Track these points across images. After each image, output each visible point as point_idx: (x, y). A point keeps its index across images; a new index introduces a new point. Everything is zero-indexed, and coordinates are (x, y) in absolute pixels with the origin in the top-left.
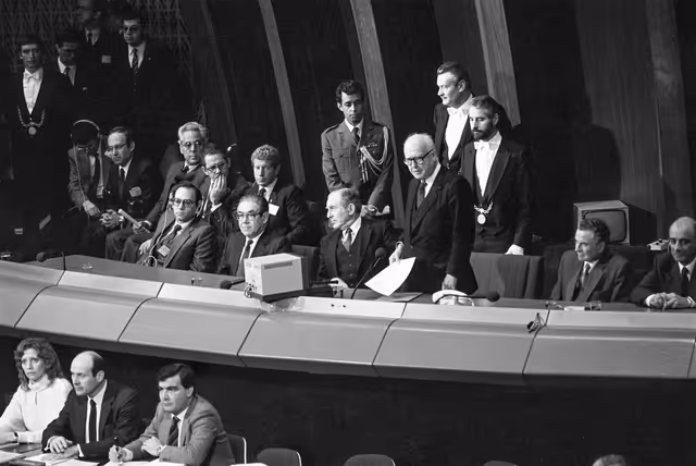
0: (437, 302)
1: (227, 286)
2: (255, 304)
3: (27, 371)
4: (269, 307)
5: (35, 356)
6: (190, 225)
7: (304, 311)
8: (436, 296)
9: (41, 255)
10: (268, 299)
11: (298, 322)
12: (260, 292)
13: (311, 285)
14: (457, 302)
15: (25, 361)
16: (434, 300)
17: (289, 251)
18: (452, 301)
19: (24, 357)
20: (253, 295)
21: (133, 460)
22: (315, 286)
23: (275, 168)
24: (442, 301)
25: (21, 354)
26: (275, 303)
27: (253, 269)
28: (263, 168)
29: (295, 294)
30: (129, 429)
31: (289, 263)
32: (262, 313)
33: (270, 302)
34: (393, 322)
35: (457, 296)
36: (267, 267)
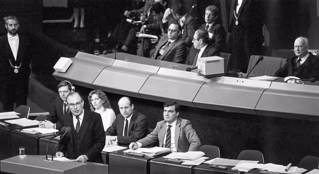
0: (286, 82)
1: (189, 70)
2: (202, 79)
3: (93, 104)
4: (208, 81)
5: (97, 97)
6: (175, 42)
7: (224, 83)
8: (286, 79)
9: (105, 51)
10: (208, 77)
11: (221, 88)
12: (204, 73)
13: (228, 71)
14: (296, 82)
15: (93, 100)
16: (285, 81)
17: (218, 55)
18: (293, 82)
19: (92, 98)
20: (200, 74)
21: (141, 147)
22: (230, 72)
23: (215, 16)
24: (289, 82)
25: (91, 97)
26: (211, 79)
27: (201, 63)
28: (209, 15)
29: (220, 75)
30: (141, 132)
31: (218, 61)
32: (205, 83)
33: (208, 78)
34: (265, 90)
35: (296, 79)
36: (208, 62)
